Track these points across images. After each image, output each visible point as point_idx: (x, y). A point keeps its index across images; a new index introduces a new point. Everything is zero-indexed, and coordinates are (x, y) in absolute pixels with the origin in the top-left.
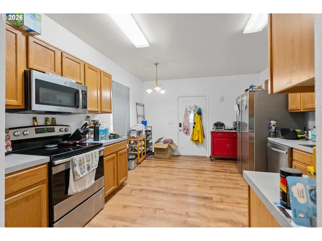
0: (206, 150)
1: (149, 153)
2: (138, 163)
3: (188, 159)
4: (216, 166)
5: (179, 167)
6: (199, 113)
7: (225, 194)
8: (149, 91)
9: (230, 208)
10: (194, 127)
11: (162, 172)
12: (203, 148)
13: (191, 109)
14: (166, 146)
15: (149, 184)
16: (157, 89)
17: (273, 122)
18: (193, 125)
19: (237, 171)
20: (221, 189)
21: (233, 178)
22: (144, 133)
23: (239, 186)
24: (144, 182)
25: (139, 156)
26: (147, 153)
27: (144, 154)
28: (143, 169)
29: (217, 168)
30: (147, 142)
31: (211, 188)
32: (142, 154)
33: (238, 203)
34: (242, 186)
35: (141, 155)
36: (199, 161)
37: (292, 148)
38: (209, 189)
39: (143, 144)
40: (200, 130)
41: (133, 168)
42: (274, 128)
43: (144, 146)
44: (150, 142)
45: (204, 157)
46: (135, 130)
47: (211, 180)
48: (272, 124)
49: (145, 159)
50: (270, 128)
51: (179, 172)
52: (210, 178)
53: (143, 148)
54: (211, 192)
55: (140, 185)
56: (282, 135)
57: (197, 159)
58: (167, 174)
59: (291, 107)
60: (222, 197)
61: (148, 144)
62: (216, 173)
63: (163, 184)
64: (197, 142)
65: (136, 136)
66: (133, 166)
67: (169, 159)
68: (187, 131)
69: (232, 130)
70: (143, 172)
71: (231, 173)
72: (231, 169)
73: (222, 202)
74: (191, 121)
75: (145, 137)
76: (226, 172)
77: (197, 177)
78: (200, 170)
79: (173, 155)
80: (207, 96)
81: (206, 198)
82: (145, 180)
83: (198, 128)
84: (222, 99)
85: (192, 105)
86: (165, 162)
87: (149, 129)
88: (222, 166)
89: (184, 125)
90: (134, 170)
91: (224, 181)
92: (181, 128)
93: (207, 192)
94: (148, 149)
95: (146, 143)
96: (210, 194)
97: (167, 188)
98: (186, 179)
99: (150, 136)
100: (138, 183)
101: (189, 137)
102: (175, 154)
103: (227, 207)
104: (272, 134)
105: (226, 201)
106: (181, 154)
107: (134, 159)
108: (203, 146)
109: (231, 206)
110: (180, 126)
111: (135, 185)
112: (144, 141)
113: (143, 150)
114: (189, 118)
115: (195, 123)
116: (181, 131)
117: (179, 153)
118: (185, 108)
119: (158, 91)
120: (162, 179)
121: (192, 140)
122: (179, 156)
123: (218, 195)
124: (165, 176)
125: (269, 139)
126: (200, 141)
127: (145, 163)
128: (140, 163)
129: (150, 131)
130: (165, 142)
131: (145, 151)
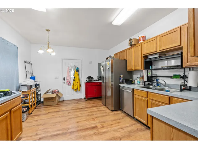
0: (82, 95)
1: (39, 102)
2: (29, 114)
3: (71, 102)
4: (90, 104)
5: (67, 109)
6: (78, 71)
7: (102, 121)
8: (41, 52)
9: (109, 129)
10: (74, 80)
11: (55, 116)
12: (80, 93)
13: (72, 68)
14: (54, 95)
15: (47, 130)
16: (50, 51)
17: (122, 76)
18: (74, 79)
19: (102, 104)
20: (99, 118)
21: (102, 109)
22: (34, 87)
23: (107, 114)
24: (41, 130)
25: (30, 107)
26: (37, 103)
27: (34, 105)
28: (36, 118)
29: (91, 105)
30: (37, 93)
31: (94, 119)
32: (33, 105)
33: (112, 125)
34: (109, 113)
35: (31, 105)
36: (79, 103)
37: (134, 89)
38: (93, 120)
39: (34, 96)
40: (78, 82)
41: (25, 120)
42: (122, 79)
43: (34, 97)
44: (39, 93)
45: (81, 99)
46: (26, 85)
47: (91, 114)
48: (121, 77)
49: (35, 109)
50: (120, 79)
51: (69, 113)
52: (90, 112)
53: (34, 100)
54: (95, 122)
55: (37, 134)
56: (126, 82)
57: (77, 101)
58: (60, 117)
59: (128, 68)
60: (102, 124)
61: (37, 95)
62: (92, 109)
63: (59, 126)
64: (76, 90)
65: (26, 90)
66: (25, 118)
67: (57, 104)
68: (69, 83)
69: (96, 81)
70: (37, 121)
71: (100, 106)
72: (99, 104)
73: (103, 127)
74: (72, 76)
75: (35, 90)
76: (97, 106)
77: (81, 114)
78: (82, 108)
79: (60, 101)
80: (82, 60)
81: (93, 128)
82: (41, 128)
83: (77, 80)
84: (91, 63)
85: (73, 65)
86: (55, 108)
87: (38, 83)
88: (94, 103)
89: (67, 79)
90: (27, 121)
91: (98, 112)
92: (65, 81)
93: (92, 123)
94: (37, 100)
95: (36, 95)
96: (94, 124)
97: (64, 129)
98: (76, 117)
99: (39, 89)
100: (35, 133)
101: (71, 87)
102: (61, 100)
103: (107, 129)
104: (121, 82)
105: (105, 125)
106: (65, 99)
107: (26, 112)
108: (80, 92)
109: (109, 128)
110: (64, 80)
111: (31, 136)
112: (34, 93)
113: (34, 101)
114: (70, 74)
115: (74, 78)
116: (64, 83)
117: (63, 99)
118: (67, 67)
119: (50, 52)
120: (56, 122)
121: (73, 89)
122: (64, 101)
123: (99, 123)
124: (59, 119)
125: (120, 85)
126: (79, 89)
127: (36, 112)
128: (31, 113)
129: (39, 85)
130: (53, 92)
131: (35, 102)
